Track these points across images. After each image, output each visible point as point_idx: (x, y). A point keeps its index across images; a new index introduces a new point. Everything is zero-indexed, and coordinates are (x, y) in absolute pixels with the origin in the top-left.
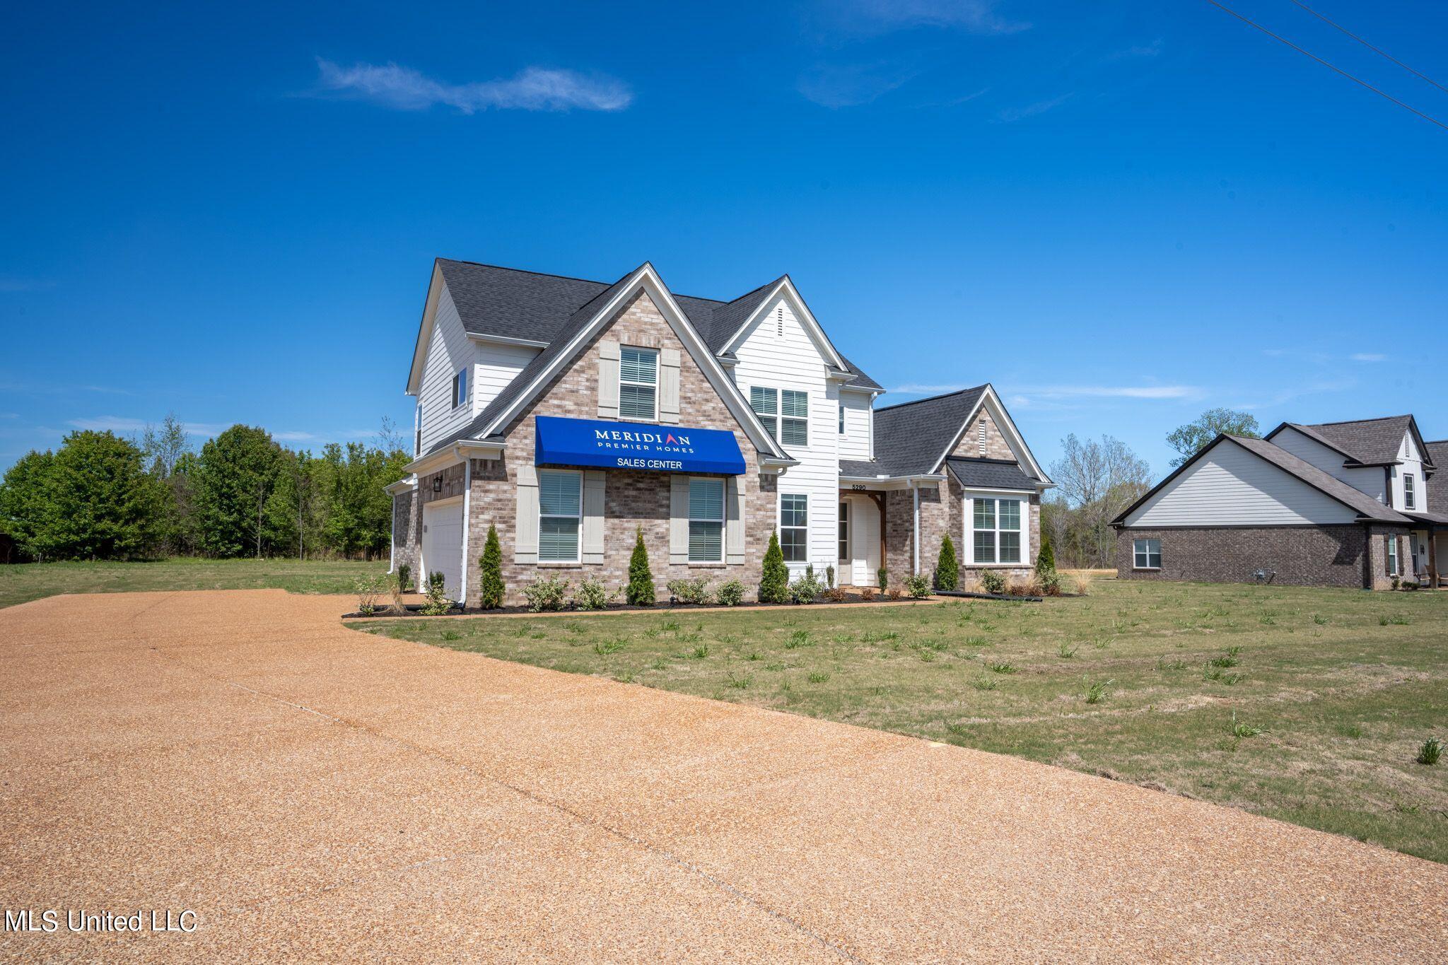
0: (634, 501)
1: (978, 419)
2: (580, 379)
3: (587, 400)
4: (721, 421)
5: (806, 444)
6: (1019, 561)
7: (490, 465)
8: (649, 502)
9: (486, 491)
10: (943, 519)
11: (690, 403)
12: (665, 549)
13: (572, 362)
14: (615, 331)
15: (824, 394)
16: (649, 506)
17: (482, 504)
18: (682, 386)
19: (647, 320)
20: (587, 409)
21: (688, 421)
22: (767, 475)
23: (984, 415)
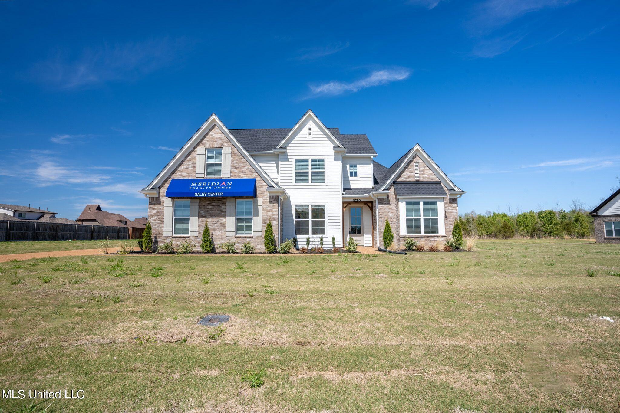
0: (210, 210)
1: (413, 162)
2: (189, 164)
3: (192, 172)
4: (250, 174)
5: (324, 182)
6: (438, 233)
7: (155, 199)
8: (218, 210)
9: (154, 209)
10: (392, 213)
11: (236, 168)
12: (224, 230)
13: (186, 157)
14: (203, 143)
15: (333, 159)
16: (217, 212)
17: (152, 214)
18: (232, 161)
19: (217, 137)
20: (192, 175)
21: (235, 176)
22: (273, 196)
23: (417, 159)
